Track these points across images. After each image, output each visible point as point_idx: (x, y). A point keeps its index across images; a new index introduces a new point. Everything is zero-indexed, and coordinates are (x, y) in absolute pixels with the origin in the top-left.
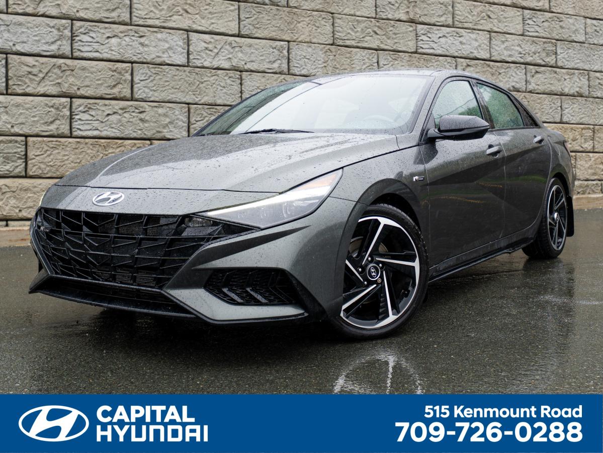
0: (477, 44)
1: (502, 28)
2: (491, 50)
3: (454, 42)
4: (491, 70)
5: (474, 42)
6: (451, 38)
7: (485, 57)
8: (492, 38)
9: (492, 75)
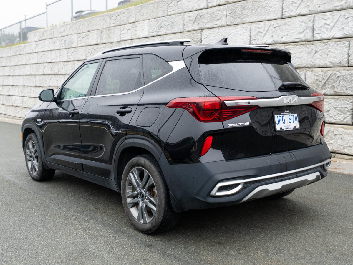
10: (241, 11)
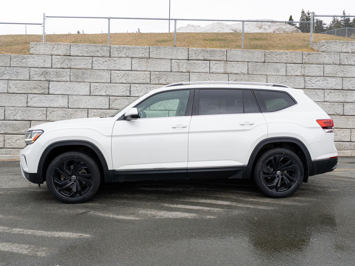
0: (335, 83)
1: (349, 75)
2: (343, 85)
3: (324, 83)
4: (342, 94)
5: (334, 82)
6: (322, 81)
7: (339, 88)
8: (343, 80)
9: (343, 96)
10: (82, 75)
